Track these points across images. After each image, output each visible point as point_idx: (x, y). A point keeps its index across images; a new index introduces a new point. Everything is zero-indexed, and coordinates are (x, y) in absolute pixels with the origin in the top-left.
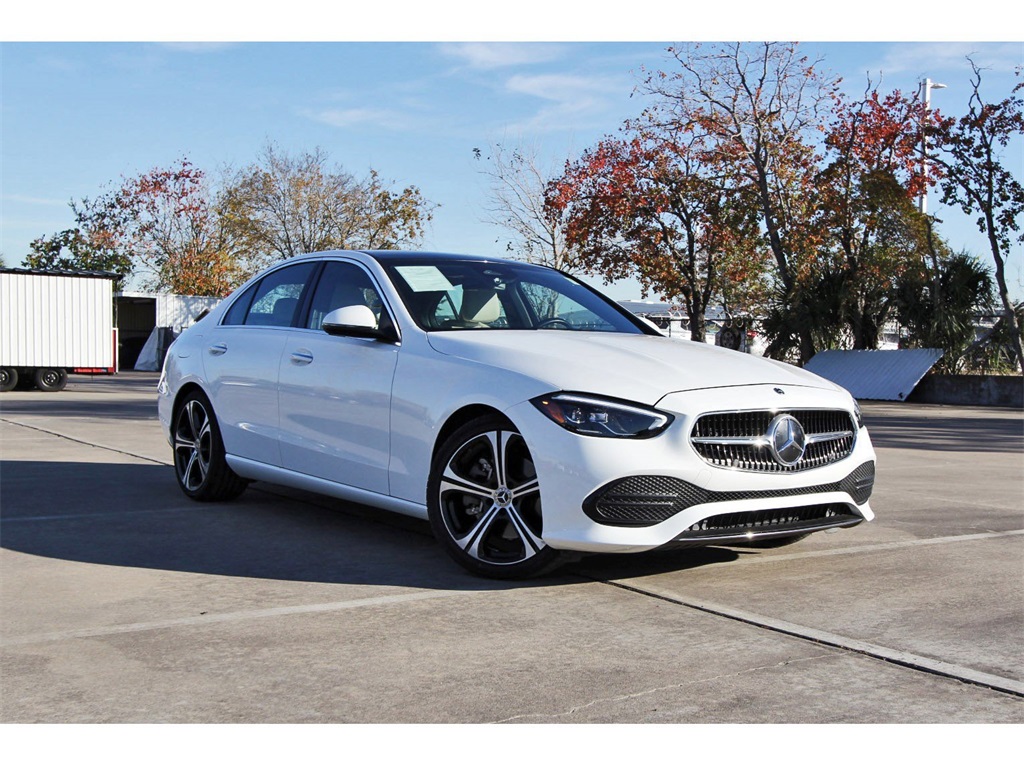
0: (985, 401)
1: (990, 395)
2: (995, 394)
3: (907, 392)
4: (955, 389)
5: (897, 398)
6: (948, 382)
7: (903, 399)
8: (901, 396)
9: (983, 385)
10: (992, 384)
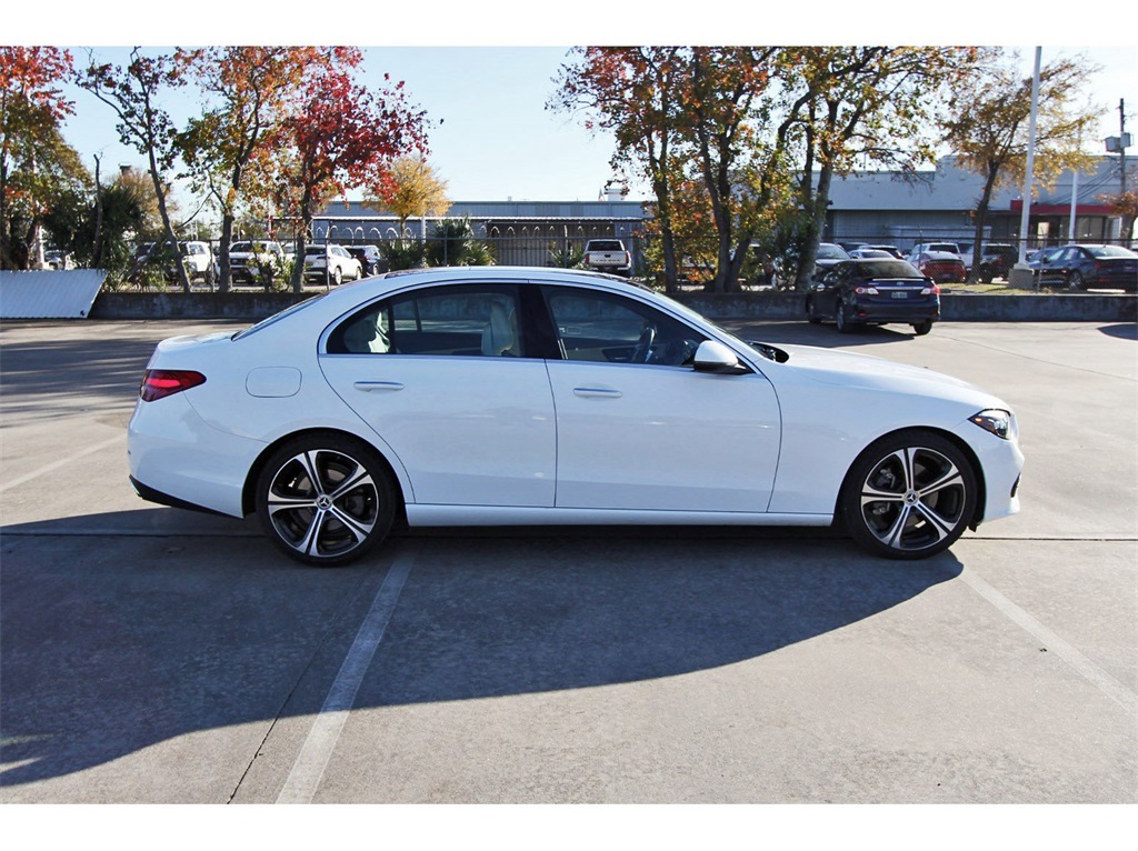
0: (158, 314)
1: (163, 309)
2: (168, 308)
3: (87, 310)
4: (128, 305)
5: (78, 315)
6: (121, 299)
7: (86, 316)
8: (82, 313)
9: (155, 301)
10: (164, 299)
